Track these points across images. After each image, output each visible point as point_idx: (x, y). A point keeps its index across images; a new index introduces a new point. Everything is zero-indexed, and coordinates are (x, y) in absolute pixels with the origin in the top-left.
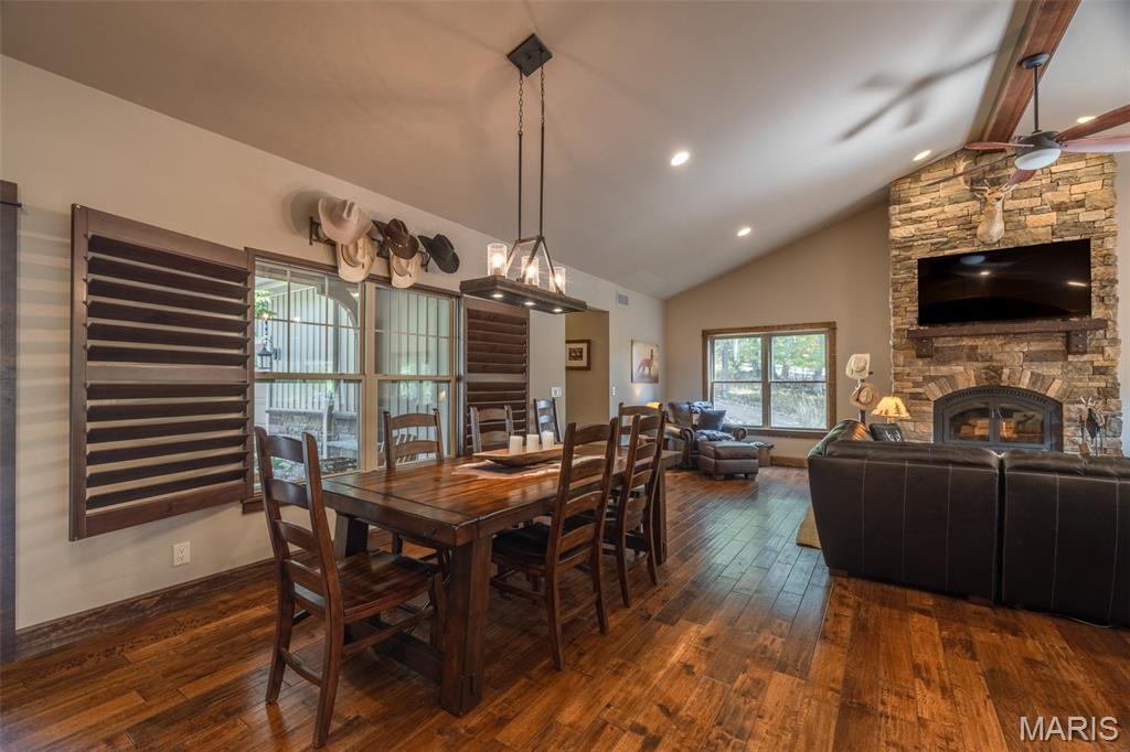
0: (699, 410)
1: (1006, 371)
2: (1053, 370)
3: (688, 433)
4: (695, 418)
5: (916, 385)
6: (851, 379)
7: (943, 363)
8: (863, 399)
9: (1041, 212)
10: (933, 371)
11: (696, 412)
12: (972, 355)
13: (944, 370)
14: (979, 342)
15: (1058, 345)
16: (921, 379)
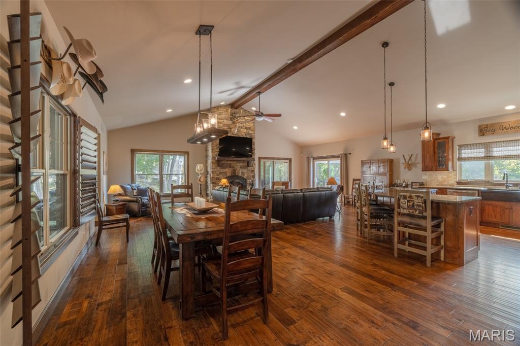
0: (136, 188)
1: (237, 171)
2: (245, 171)
3: (140, 199)
4: (135, 191)
5: (218, 175)
6: (196, 173)
7: (224, 168)
8: (202, 180)
9: (243, 128)
10: (222, 171)
11: (135, 189)
12: (230, 167)
13: (224, 170)
14: (232, 162)
15: (246, 164)
16: (218, 173)
